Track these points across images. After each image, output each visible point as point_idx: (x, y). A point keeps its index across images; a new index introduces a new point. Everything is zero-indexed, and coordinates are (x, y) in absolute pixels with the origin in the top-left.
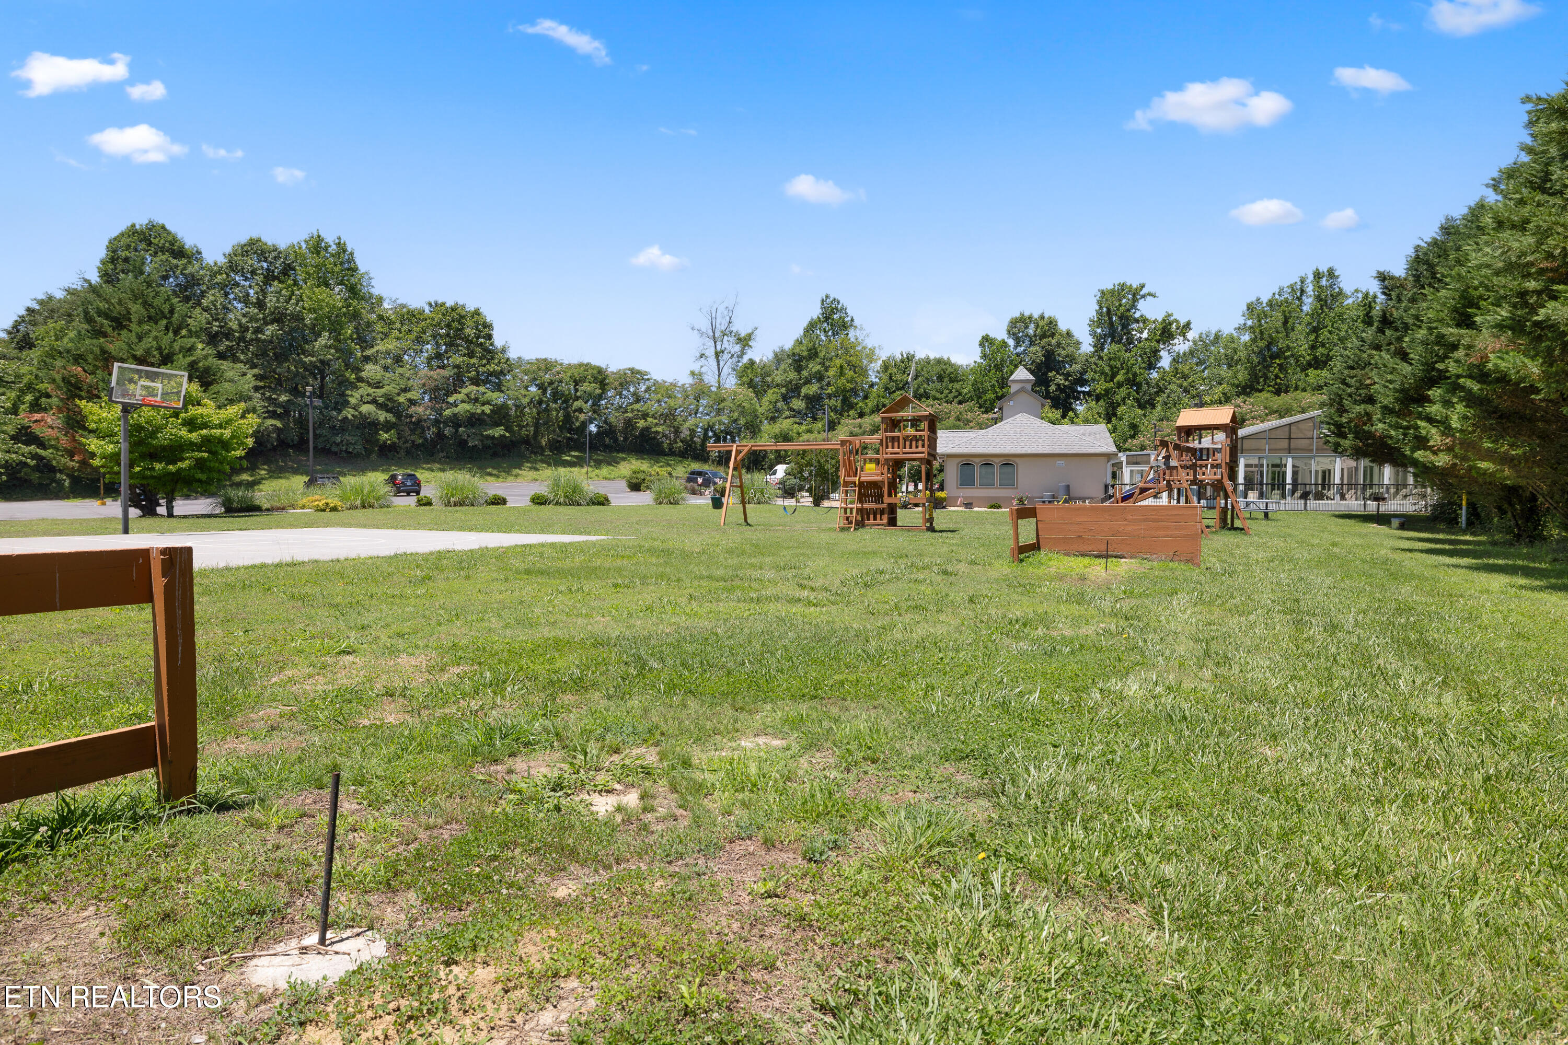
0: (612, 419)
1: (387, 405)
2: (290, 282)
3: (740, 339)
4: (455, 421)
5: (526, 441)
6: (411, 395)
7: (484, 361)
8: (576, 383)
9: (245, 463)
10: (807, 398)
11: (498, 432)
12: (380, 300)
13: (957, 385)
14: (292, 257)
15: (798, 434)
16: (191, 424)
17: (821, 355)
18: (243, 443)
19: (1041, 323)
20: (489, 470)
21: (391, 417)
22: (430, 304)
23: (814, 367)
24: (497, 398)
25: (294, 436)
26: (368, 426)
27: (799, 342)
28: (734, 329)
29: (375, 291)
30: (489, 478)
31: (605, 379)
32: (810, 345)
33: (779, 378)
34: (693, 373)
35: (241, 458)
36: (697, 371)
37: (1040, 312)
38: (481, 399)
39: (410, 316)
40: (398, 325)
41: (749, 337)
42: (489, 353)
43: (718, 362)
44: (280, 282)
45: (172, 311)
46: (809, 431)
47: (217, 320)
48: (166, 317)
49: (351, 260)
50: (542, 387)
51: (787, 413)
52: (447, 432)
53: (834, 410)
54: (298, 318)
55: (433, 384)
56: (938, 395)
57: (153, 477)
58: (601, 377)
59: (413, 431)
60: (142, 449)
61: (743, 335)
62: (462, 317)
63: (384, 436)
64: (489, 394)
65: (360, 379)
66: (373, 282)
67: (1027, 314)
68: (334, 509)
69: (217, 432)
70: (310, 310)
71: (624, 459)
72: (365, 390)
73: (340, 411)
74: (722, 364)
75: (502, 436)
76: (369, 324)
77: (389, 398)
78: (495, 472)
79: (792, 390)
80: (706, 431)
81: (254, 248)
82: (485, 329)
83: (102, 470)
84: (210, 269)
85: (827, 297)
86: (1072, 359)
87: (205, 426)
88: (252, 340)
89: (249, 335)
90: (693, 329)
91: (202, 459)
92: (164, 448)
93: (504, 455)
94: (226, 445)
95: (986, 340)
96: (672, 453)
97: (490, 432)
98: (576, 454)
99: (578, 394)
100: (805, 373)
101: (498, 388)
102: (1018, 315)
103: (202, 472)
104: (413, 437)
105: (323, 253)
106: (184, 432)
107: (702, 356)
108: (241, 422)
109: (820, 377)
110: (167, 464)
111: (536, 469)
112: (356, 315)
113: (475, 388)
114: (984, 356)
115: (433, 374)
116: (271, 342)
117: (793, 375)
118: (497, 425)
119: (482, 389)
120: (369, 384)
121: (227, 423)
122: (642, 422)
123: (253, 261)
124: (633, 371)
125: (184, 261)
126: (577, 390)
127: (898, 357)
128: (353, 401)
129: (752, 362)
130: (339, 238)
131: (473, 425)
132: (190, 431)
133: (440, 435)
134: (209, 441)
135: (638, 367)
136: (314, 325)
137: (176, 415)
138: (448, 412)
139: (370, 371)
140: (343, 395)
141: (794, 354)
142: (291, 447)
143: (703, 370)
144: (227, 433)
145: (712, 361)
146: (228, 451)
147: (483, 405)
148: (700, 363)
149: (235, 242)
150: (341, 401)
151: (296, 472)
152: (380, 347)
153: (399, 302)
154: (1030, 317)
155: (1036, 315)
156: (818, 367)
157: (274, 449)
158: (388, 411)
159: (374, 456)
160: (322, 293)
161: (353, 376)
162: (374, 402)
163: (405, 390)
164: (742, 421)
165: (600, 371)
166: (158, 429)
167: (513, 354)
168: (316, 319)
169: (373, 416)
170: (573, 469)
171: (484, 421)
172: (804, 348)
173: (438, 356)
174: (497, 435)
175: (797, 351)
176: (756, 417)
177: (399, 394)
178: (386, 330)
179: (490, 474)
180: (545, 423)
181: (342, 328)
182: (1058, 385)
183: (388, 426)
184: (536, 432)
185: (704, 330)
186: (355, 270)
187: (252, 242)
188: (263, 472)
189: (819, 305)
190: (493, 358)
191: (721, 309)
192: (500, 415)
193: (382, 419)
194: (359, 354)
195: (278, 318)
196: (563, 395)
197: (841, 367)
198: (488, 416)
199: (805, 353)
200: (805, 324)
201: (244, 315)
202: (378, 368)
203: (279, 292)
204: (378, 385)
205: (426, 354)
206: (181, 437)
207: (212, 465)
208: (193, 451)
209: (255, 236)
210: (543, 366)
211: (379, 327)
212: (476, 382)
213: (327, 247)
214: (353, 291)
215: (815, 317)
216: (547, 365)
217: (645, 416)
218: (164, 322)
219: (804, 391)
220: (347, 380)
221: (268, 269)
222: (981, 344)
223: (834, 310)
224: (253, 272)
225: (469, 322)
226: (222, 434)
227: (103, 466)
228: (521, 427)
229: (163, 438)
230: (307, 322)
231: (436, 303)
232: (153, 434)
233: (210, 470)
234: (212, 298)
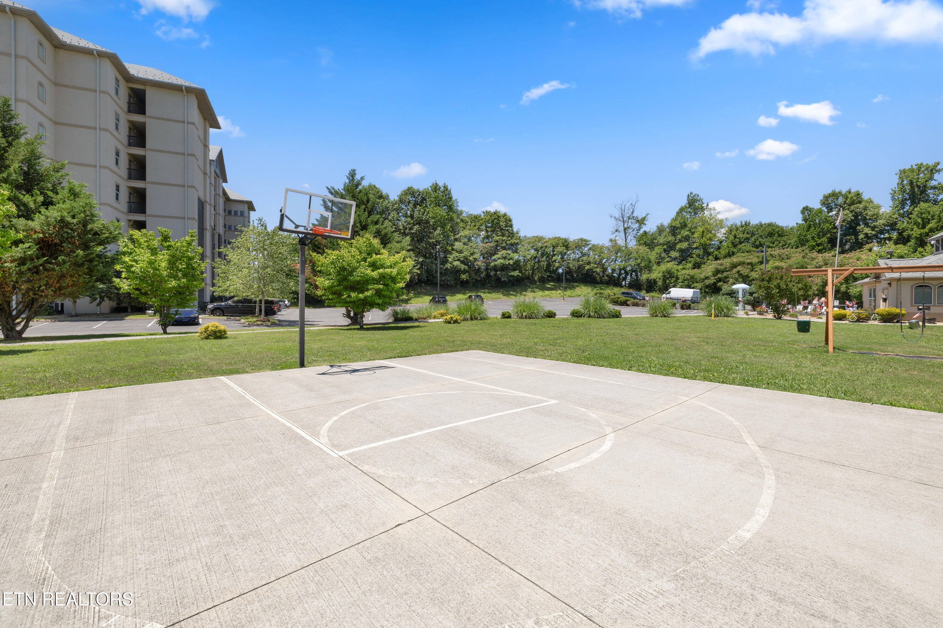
0: (571, 266)
1: (465, 261)
2: (424, 205)
3: (638, 221)
4: (495, 269)
5: (528, 278)
6: (475, 256)
7: (510, 238)
8: (554, 247)
9: (405, 291)
10: (681, 251)
11: (516, 273)
12: (462, 212)
13: (785, 238)
14: (425, 194)
15: (678, 270)
16: (374, 266)
17: (689, 226)
18: (404, 278)
19: (850, 196)
20: (511, 293)
21: (466, 267)
22: (484, 212)
23: (685, 233)
24: (516, 256)
25: (424, 277)
26: (456, 272)
27: (675, 220)
28: (635, 215)
29: (459, 209)
30: (511, 296)
31: (568, 245)
32: (682, 221)
33: (661, 240)
34: (611, 240)
35: (402, 288)
36: (613, 239)
37: (847, 189)
38: (508, 257)
39: (475, 219)
40: (470, 223)
41: (644, 219)
42: (512, 235)
43: (625, 234)
44: (420, 206)
45: (368, 201)
46: (684, 269)
47: (394, 225)
48: (364, 204)
49: (450, 193)
50: (536, 250)
51: (668, 259)
52: (492, 274)
53: (698, 256)
54: (427, 222)
55: (484, 251)
56: (771, 245)
57: (351, 302)
58: (566, 244)
59: (476, 274)
60: (345, 283)
61: (640, 218)
62: (499, 217)
63: (464, 277)
64: (512, 254)
65: (453, 249)
66: (459, 204)
67: (837, 191)
68: (456, 322)
69: (388, 271)
70: (433, 218)
71: (578, 286)
72: (455, 254)
73: (444, 265)
74: (627, 235)
75: (518, 275)
76: (457, 223)
77: (466, 258)
78: (514, 293)
79: (670, 247)
80: (620, 270)
81: (410, 192)
82: (509, 221)
83: (323, 298)
84: (392, 202)
85: (691, 193)
86: (876, 217)
87: (382, 266)
88: (408, 233)
89: (407, 231)
90: (611, 217)
91: (379, 289)
92: (358, 282)
93: (517, 285)
94: (393, 280)
95: (806, 209)
96: (601, 282)
97: (512, 273)
98: (552, 284)
99: (555, 253)
100: (679, 237)
101: (516, 251)
102: (830, 192)
103: (380, 298)
104: (475, 277)
105: (438, 191)
106: (369, 271)
107: (617, 231)
108: (403, 264)
109: (687, 238)
110: (358, 293)
111: (534, 292)
112: (451, 219)
113: (505, 252)
114: (805, 220)
115: (486, 245)
116: (416, 233)
117: (671, 238)
118: (515, 270)
119: (509, 252)
120: (457, 252)
121: (395, 265)
122: (588, 266)
123: (409, 197)
124: (582, 240)
125: (382, 200)
126: (554, 251)
127: (739, 224)
128: (450, 260)
129: (645, 233)
130: (445, 184)
131: (503, 270)
132: (373, 271)
133: (488, 275)
134: (384, 277)
135: (585, 238)
136: (434, 225)
137: (365, 260)
138: (492, 264)
139: (458, 245)
140: (446, 257)
141: (672, 226)
142: (423, 283)
143: (617, 238)
144: (394, 271)
145: (622, 234)
146: (395, 284)
147: (509, 260)
148: (615, 235)
149: (402, 190)
150: (444, 260)
151: (426, 294)
152: (462, 234)
153: (469, 213)
154: (840, 193)
155: (844, 192)
156: (688, 233)
157: (416, 284)
158: (465, 264)
159: (458, 286)
160: (438, 210)
161: (450, 248)
162: (459, 260)
163: (472, 254)
164: (643, 264)
165: (566, 240)
166: (354, 269)
167: (522, 234)
168: (435, 222)
169: (459, 268)
170: (553, 292)
171: (508, 268)
172: (678, 223)
173: (487, 237)
174: (515, 275)
175: (674, 224)
176: (650, 262)
177: (470, 256)
178: (464, 226)
179: (511, 295)
180: (538, 268)
181: (445, 225)
182: (866, 234)
183: (465, 272)
184: (533, 273)
185: (617, 217)
186: (450, 198)
187: (410, 189)
188: (412, 295)
189: (686, 198)
190: (513, 236)
191: (628, 205)
192: (517, 265)
193: (462, 269)
194: (453, 238)
195: (419, 222)
196: (547, 253)
197: (703, 232)
198: (511, 265)
199: (679, 226)
200: (677, 209)
201: (405, 222)
202: (461, 244)
203: (420, 211)
204: (461, 252)
205: (482, 236)
206: (367, 275)
207: (385, 293)
208: (374, 284)
209: (410, 186)
210: (537, 239)
211: (461, 225)
212: (504, 248)
213: (440, 188)
214: (450, 208)
215: (684, 205)
216: (540, 239)
217: (589, 263)
218: (364, 206)
219: (678, 247)
220: (448, 250)
221: (415, 201)
222: (803, 212)
223: (696, 201)
224: (409, 202)
225: (502, 219)
226: (391, 272)
227: (323, 295)
228: (526, 270)
229: (356, 277)
230: (431, 223)
231: (486, 212)
232: (351, 273)
233: (384, 296)
234: (392, 215)
